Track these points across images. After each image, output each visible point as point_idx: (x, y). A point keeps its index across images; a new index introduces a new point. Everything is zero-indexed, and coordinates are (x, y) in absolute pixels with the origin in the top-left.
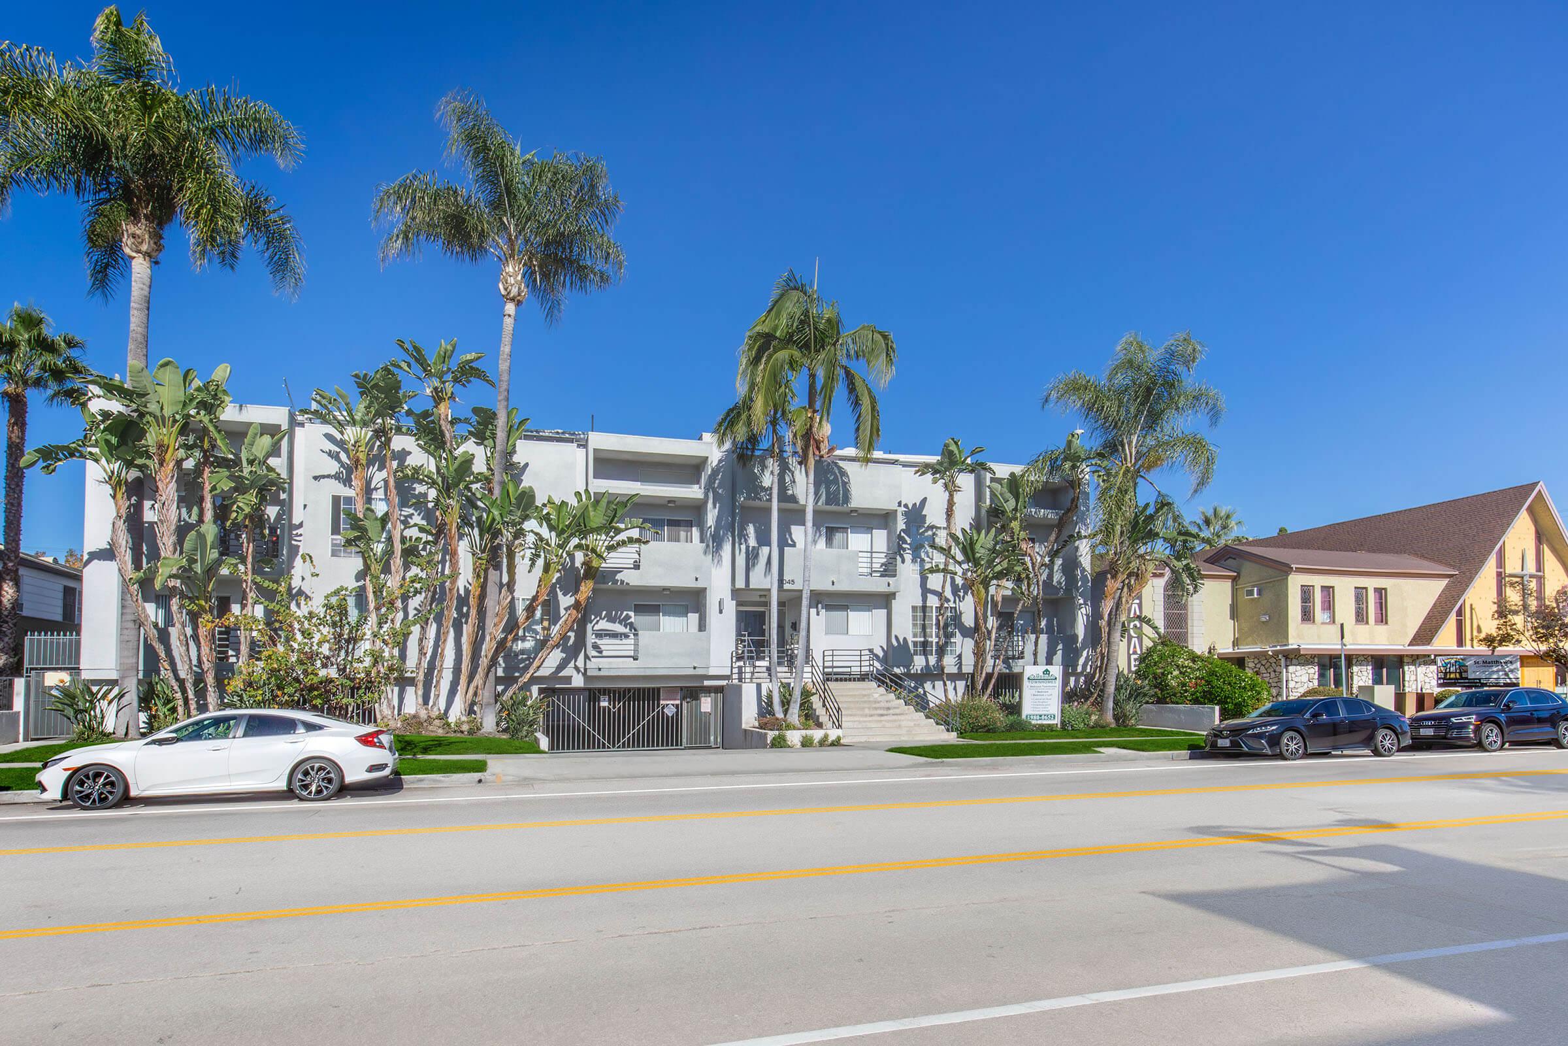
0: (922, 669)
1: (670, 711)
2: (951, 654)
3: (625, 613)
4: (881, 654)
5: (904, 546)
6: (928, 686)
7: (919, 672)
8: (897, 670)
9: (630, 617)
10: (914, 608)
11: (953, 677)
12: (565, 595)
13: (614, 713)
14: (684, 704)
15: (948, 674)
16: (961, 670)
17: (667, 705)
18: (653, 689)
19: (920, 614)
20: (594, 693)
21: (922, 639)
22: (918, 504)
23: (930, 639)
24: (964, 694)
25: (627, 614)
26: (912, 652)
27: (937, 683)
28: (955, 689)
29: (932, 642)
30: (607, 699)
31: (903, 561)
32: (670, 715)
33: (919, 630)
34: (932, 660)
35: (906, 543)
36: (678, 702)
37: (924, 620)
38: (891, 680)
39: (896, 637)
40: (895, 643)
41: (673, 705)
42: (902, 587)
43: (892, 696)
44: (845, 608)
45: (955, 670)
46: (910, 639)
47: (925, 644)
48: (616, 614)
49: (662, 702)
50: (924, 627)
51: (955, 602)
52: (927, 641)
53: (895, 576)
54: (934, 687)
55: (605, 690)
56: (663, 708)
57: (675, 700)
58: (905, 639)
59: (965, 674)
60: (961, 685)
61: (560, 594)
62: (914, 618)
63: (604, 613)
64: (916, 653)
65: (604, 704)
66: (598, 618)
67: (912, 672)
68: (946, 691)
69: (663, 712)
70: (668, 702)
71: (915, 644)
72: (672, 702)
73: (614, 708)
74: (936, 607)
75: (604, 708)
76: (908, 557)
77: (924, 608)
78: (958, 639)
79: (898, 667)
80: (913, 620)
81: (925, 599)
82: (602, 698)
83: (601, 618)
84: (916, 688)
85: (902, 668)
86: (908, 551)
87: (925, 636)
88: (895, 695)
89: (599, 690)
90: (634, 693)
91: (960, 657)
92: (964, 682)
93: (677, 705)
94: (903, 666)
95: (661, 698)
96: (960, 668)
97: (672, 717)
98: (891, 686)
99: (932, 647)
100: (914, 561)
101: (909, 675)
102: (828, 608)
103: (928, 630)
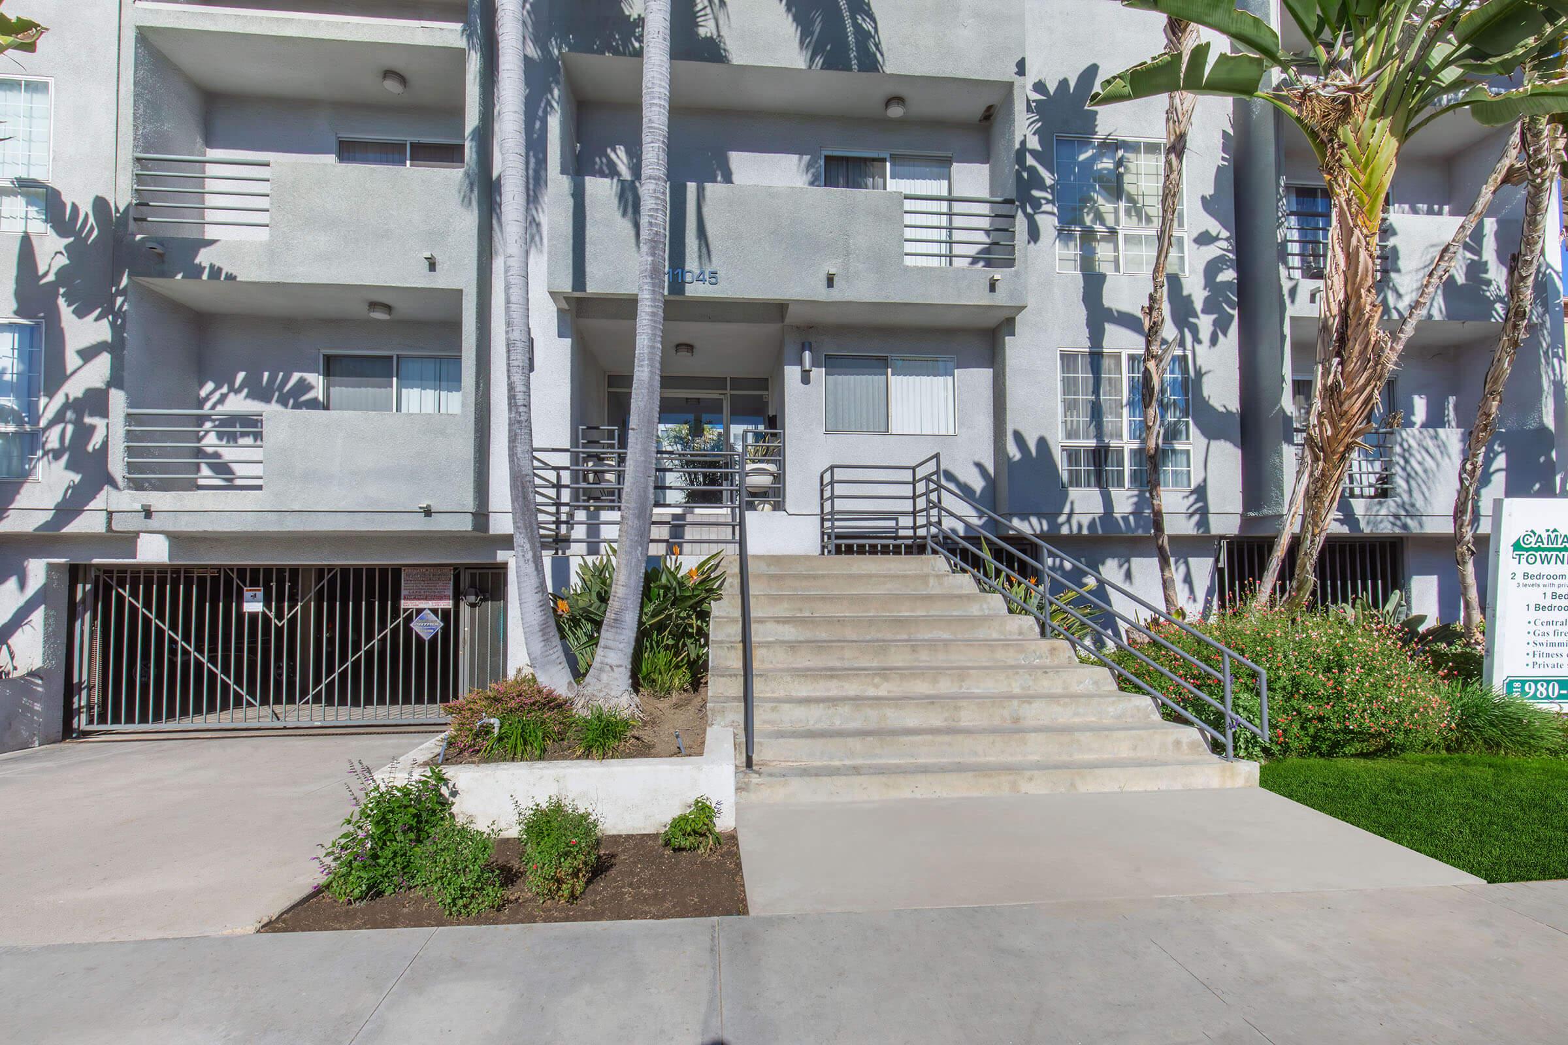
0: (1092, 525)
1: (426, 627)
2: (1176, 484)
3: (296, 376)
4: (977, 484)
5: (1036, 193)
6: (1111, 570)
7: (1085, 532)
8: (1020, 526)
9: (310, 388)
10: (1068, 359)
11: (1187, 547)
12: (80, 313)
13: (279, 630)
14: (465, 611)
15: (1173, 539)
16: (1208, 529)
17: (419, 611)
18: (384, 570)
19: (1083, 374)
20: (229, 582)
21: (1092, 443)
22: (1072, 84)
23: (1114, 443)
24: (1210, 593)
25: (302, 381)
26: (1065, 477)
27: (1136, 562)
28: (1188, 580)
29: (1120, 451)
30: (260, 594)
31: (1034, 234)
32: (426, 636)
33: (1082, 418)
34: (1124, 501)
35: (1042, 186)
36: (448, 604)
37: (1096, 391)
38: (998, 554)
39: (1019, 438)
40: (1013, 452)
41: (435, 611)
42: (1031, 302)
43: (996, 602)
44: (880, 364)
45: (1188, 527)
46: (1058, 442)
47: (1100, 456)
48: (272, 379)
49: (404, 604)
50: (1096, 412)
51: (1182, 344)
52: (1107, 448)
53: (1010, 263)
54: (1128, 575)
55: (255, 571)
56: (409, 619)
57: (441, 598)
58: (1042, 443)
59: (1214, 537)
60: (1202, 568)
61: (66, 311)
62: (1069, 386)
63: (241, 376)
64: (1075, 480)
65: (253, 606)
66: (225, 390)
67: (1065, 530)
68: (1166, 584)
69: (408, 631)
70: (421, 604)
71: (1073, 455)
72: (431, 604)
73: (280, 616)
74: (1132, 358)
75: (253, 617)
76: (1048, 223)
77: (1096, 358)
78: (1193, 442)
79: (1024, 517)
80: (1065, 392)
81: (1096, 335)
82: (247, 594)
83: (232, 389)
84: (1076, 576)
85: (1034, 520)
86: (1048, 207)
87: (1099, 435)
88: (1008, 601)
89: (241, 571)
90: (332, 582)
91: (1201, 492)
92: (1211, 560)
93: (445, 614)
94: (1034, 514)
95: (403, 593)
96: (1203, 523)
97: (433, 640)
98: (998, 573)
99: (1120, 463)
100: (1064, 234)
101: (1053, 538)
102: (833, 363)
103: (1108, 419)
